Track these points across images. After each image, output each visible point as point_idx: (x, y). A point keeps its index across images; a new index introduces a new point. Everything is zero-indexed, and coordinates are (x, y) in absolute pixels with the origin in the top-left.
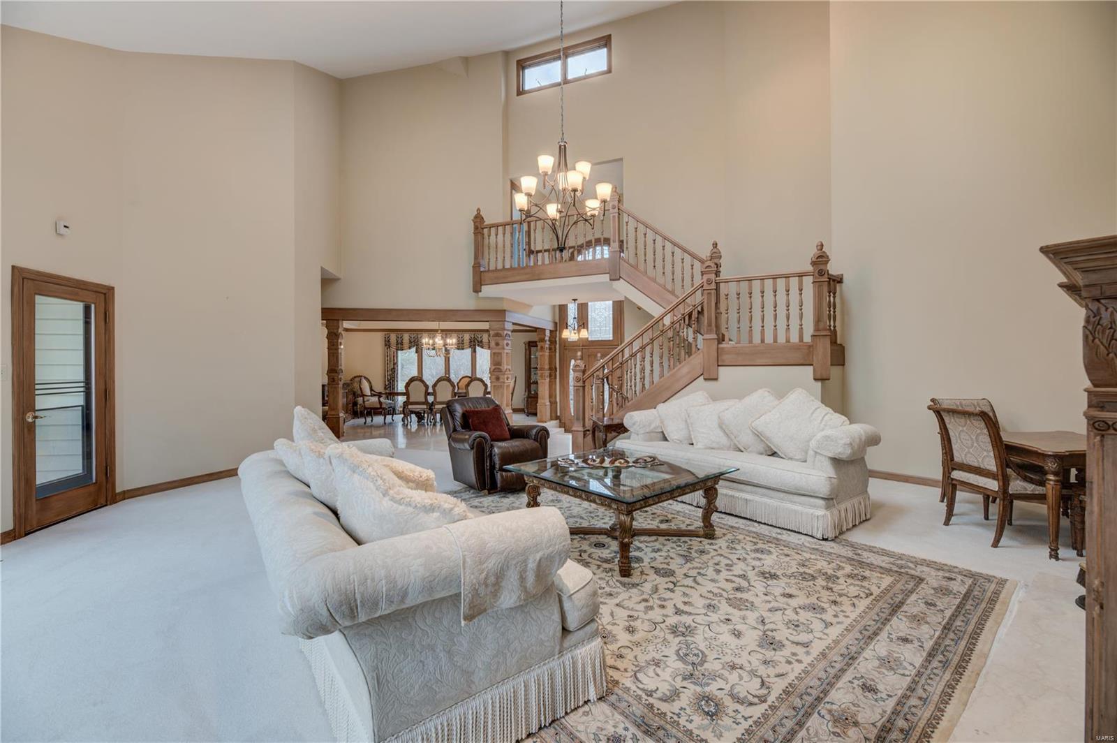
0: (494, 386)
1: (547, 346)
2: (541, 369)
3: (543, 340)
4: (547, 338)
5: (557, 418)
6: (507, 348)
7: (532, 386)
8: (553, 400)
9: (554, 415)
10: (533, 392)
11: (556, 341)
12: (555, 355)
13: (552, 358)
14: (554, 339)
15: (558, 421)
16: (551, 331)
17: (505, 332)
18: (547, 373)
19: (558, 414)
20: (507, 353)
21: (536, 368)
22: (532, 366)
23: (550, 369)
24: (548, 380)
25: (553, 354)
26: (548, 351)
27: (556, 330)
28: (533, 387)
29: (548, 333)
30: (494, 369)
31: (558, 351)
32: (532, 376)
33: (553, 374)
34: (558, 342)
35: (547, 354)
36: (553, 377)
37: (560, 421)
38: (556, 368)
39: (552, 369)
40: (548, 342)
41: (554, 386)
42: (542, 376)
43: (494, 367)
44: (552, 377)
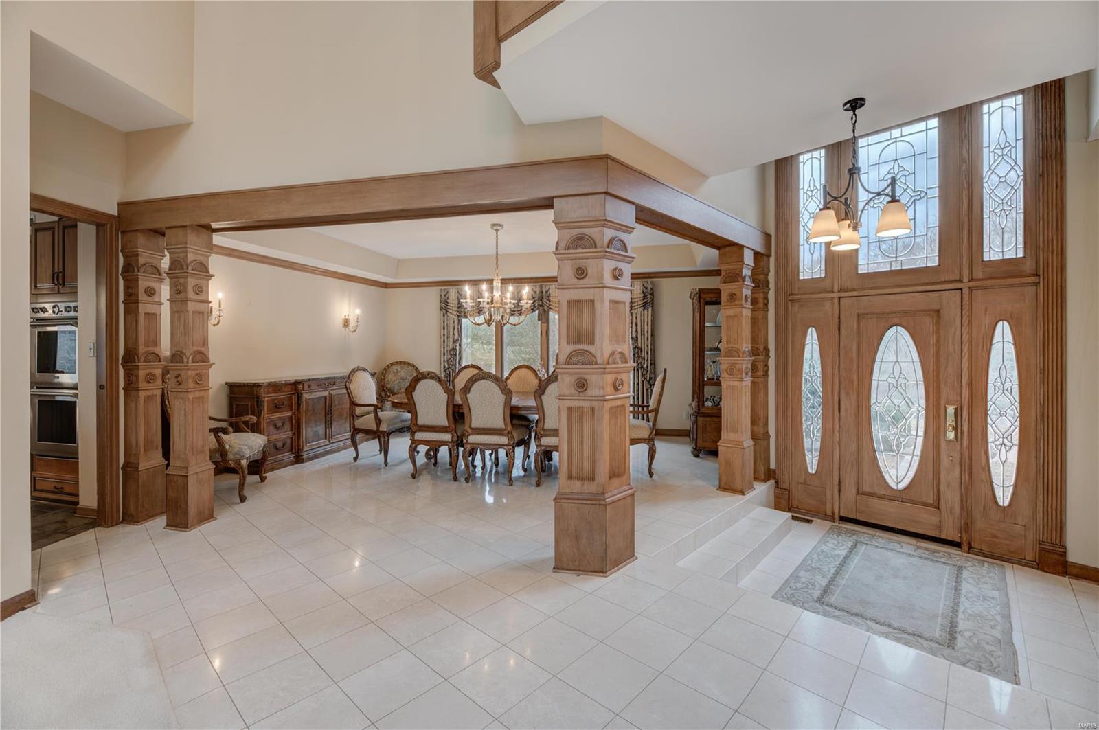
0: (570, 409)
1: (746, 292)
2: (731, 352)
3: (735, 277)
4: (746, 272)
5: (770, 475)
6: (616, 284)
7: (707, 389)
8: (760, 429)
9: (761, 469)
10: (708, 404)
11: (768, 283)
12: (766, 318)
13: (757, 324)
14: (762, 277)
15: (772, 482)
16: (756, 253)
17: (609, 233)
18: (745, 362)
19: (773, 466)
20: (614, 302)
21: (718, 349)
22: (707, 345)
23: (754, 352)
24: (748, 380)
25: (760, 314)
26: (749, 305)
27: (769, 256)
28: (709, 391)
29: (748, 258)
30: (570, 356)
31: (771, 306)
32: (707, 367)
33: (760, 366)
34: (772, 286)
35: (747, 313)
36: (761, 373)
37: (777, 482)
38: (767, 350)
39: (759, 352)
40: (748, 282)
41: (762, 395)
42: (731, 371)
43: (569, 349)
44: (758, 371)
